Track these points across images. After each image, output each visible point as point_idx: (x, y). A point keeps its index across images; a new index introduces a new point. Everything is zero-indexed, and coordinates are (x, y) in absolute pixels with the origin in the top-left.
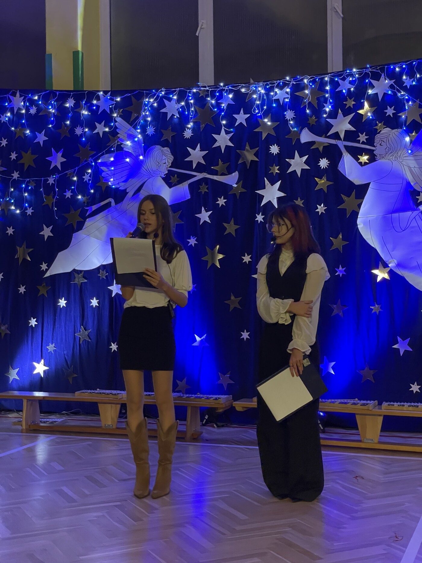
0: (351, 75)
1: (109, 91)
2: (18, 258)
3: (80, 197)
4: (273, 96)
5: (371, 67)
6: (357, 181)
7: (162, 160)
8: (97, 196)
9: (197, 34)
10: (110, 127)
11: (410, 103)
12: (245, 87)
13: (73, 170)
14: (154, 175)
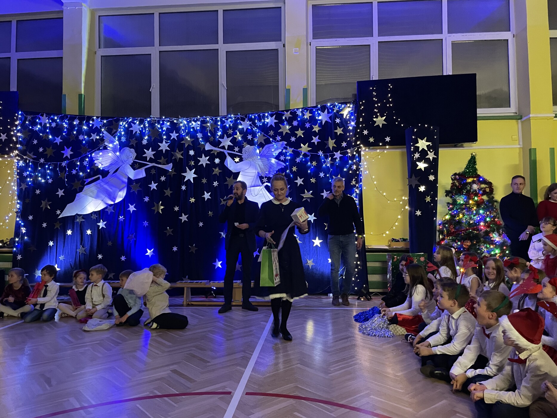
0: (231, 118)
1: (99, 117)
2: (42, 208)
3: (81, 174)
4: (191, 126)
5: (240, 115)
6: (234, 171)
7: (130, 155)
8: (92, 173)
9: (150, 91)
10: (100, 136)
11: (259, 134)
12: (176, 120)
13: (77, 159)
14: (125, 163)
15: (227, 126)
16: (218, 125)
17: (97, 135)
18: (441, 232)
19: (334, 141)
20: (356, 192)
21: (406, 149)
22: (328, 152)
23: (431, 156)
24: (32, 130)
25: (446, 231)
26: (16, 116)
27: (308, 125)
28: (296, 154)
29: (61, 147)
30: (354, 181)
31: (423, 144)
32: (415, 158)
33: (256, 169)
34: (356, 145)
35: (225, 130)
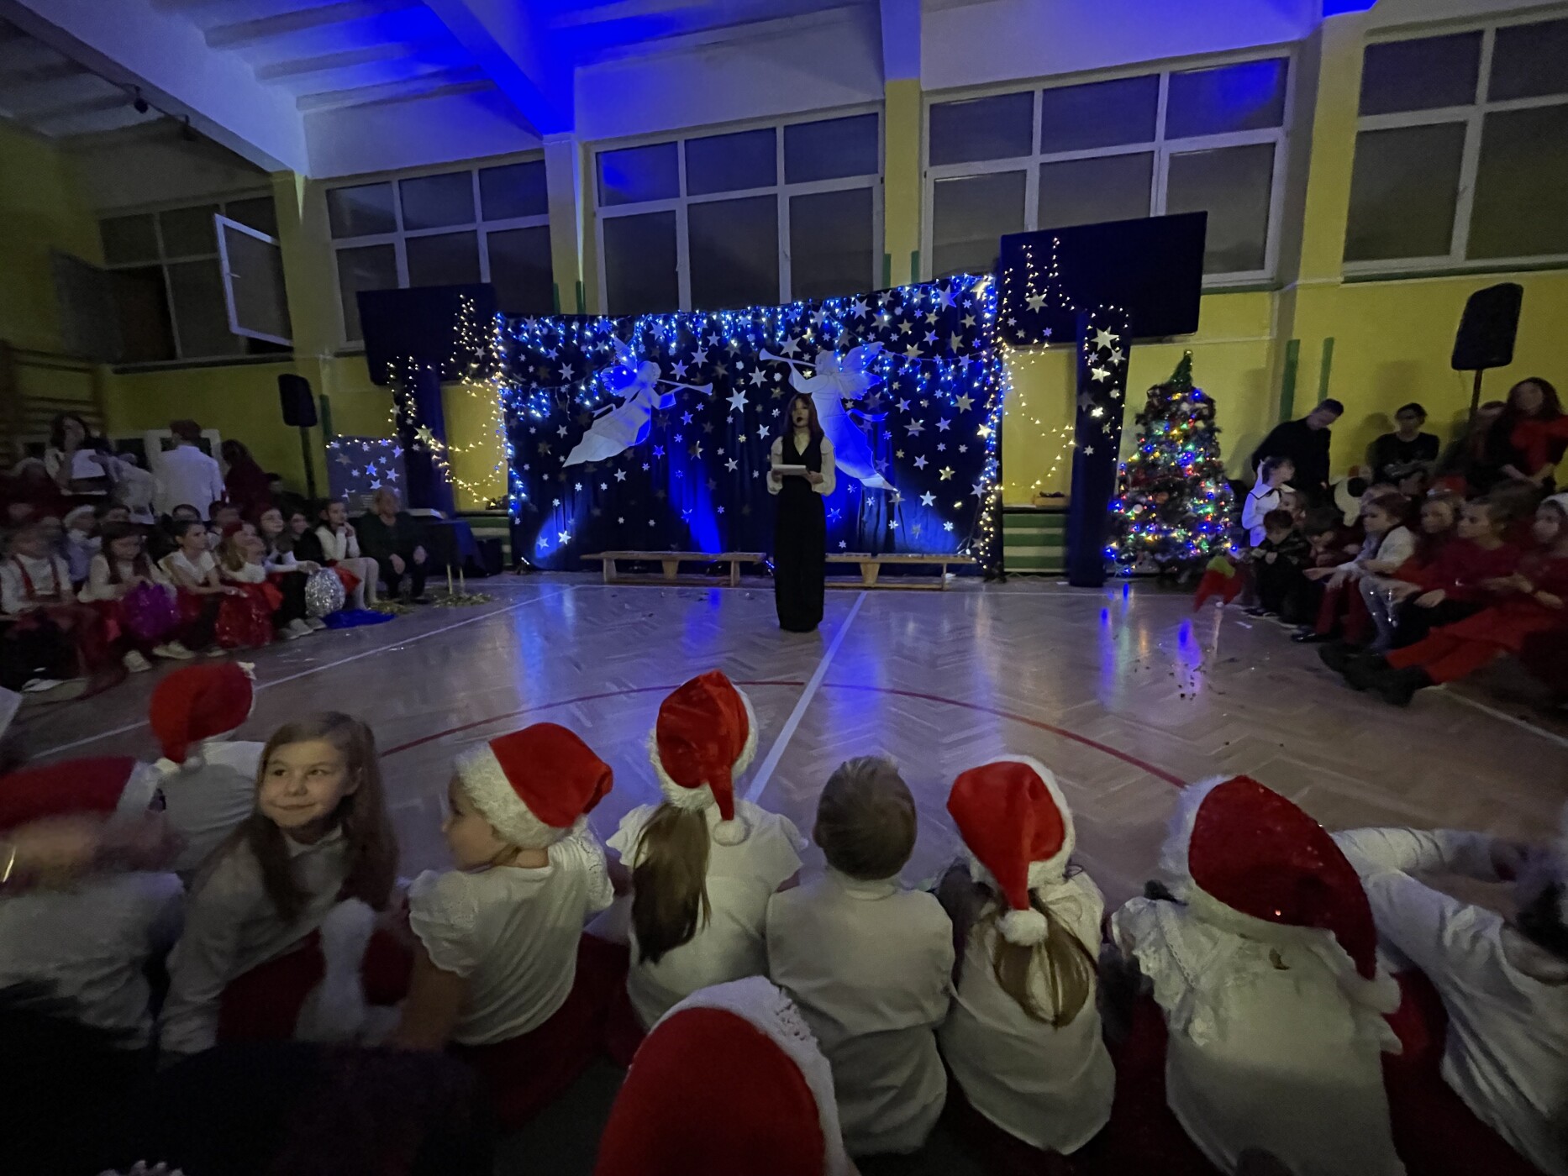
0: (798, 307)
2: (540, 452)
3: (587, 403)
4: (738, 322)
5: (812, 301)
6: (803, 392)
7: (652, 373)
8: (602, 402)
9: (676, 270)
10: (609, 346)
11: (841, 331)
13: (581, 381)
15: (792, 320)
16: (779, 320)
17: (605, 344)
19: (960, 337)
20: (992, 421)
21: (1076, 348)
22: (950, 357)
23: (1116, 358)
24: (517, 342)
25: (1131, 479)
26: (493, 321)
27: (918, 314)
28: (898, 362)
29: (556, 365)
30: (990, 402)
31: (1105, 338)
32: (1089, 361)
34: (995, 345)
35: (789, 327)
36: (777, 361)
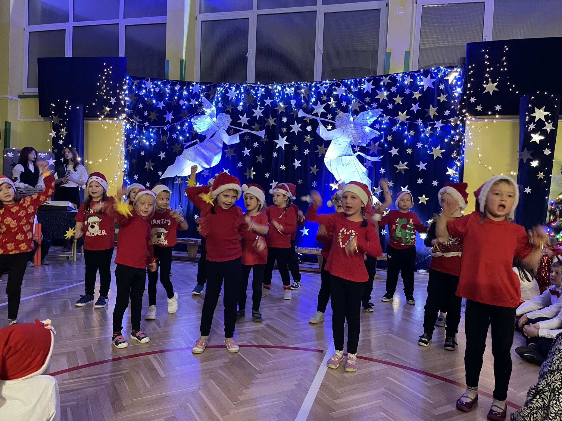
0: (326, 84)
1: (199, 82)
3: (181, 138)
4: (285, 92)
5: (336, 80)
6: (325, 139)
7: (225, 121)
8: (190, 137)
9: (247, 56)
10: (199, 102)
11: (354, 100)
12: (271, 85)
13: (178, 123)
14: (221, 128)
15: (322, 92)
16: (313, 91)
17: (196, 100)
18: (553, 212)
19: (436, 108)
20: (457, 165)
21: (519, 119)
22: (428, 121)
23: (548, 127)
24: (137, 95)
25: (558, 212)
26: (123, 81)
27: (407, 92)
28: (393, 122)
29: (163, 112)
30: (456, 153)
31: (540, 114)
32: (529, 129)
33: (349, 137)
34: (461, 114)
35: (319, 96)
36: (308, 118)
